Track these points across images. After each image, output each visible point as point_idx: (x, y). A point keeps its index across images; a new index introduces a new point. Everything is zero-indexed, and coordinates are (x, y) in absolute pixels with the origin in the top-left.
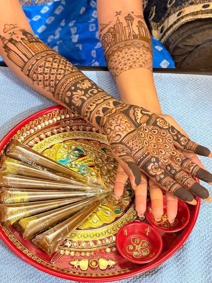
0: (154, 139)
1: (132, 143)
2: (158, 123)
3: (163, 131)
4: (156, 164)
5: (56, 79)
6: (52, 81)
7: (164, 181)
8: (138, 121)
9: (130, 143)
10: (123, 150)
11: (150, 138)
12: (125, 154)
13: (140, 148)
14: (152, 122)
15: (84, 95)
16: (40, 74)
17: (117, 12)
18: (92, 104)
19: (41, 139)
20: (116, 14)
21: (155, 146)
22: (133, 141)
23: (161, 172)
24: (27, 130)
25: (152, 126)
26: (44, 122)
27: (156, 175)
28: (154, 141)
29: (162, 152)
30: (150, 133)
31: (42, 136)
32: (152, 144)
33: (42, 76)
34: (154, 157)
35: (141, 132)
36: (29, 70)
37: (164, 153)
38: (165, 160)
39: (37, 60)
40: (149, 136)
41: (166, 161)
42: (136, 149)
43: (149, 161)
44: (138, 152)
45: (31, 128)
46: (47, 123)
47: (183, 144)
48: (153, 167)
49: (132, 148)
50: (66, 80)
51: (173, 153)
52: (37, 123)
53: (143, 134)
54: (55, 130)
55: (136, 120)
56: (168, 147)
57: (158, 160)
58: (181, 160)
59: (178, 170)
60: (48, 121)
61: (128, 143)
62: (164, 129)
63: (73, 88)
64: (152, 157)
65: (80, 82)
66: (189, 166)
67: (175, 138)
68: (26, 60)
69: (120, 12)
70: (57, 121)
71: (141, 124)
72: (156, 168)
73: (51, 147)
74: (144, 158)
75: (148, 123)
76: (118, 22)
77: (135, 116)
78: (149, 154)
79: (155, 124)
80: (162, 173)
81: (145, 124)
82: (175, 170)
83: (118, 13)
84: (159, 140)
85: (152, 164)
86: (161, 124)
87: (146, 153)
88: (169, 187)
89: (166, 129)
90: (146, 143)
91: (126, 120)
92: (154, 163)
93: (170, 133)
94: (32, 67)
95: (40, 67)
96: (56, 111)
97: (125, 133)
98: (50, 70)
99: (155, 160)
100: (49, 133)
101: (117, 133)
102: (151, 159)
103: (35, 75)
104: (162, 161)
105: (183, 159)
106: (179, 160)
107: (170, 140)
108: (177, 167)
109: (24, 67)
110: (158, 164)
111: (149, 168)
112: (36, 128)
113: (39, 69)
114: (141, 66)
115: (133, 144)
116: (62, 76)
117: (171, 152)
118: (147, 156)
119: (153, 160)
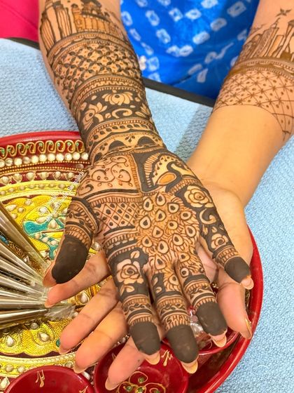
0: (166, 220)
1: (106, 208)
2: (186, 195)
3: (186, 210)
4: (136, 264)
5: (81, 79)
6: (75, 80)
7: (129, 298)
8: (154, 180)
9: (103, 209)
10: (79, 215)
11: (160, 216)
12: (77, 221)
13: (121, 225)
14: (177, 188)
15: (103, 114)
16: (66, 66)
17: (282, 10)
18: (104, 130)
19: (25, 180)
20: (279, 12)
21: (158, 233)
22: (112, 206)
23: (133, 282)
24: (9, 156)
25: (174, 196)
26: (47, 154)
27: (123, 283)
28: (162, 225)
29: (162, 247)
30: (165, 208)
31: (30, 175)
32: (156, 229)
33: (66, 70)
34: (140, 250)
35: (148, 200)
36: (55, 57)
37: (164, 251)
38: (160, 263)
39: (73, 42)
40: (159, 212)
41: (159, 267)
42: (111, 224)
43: (126, 255)
44: (114, 230)
45: (18, 156)
46: (52, 157)
47: (213, 246)
48: (127, 267)
49: (105, 219)
50: (93, 83)
51: (183, 257)
52: (34, 152)
53: (151, 205)
54: (58, 174)
55: (151, 176)
56: (180, 242)
57: (144, 259)
58: (187, 274)
59: (168, 290)
60: (56, 154)
61: (99, 206)
62: (191, 207)
63: (94, 98)
64: (137, 249)
65: (115, 91)
66: (194, 289)
67: (206, 231)
68: (58, 38)
69: (288, 11)
70: (73, 160)
71: (157, 186)
72: (130, 271)
73: (31, 197)
74: (122, 245)
75: (169, 187)
76: (274, 26)
77: (153, 167)
78: (135, 241)
79: (180, 194)
80: (135, 285)
81: (165, 187)
82: (164, 288)
83: (283, 13)
84: (172, 225)
85: (128, 261)
86: (192, 196)
87: (131, 239)
88: (130, 312)
89: (195, 209)
90: (145, 223)
91: (128, 169)
92: (133, 260)
93: (197, 217)
94: (60, 52)
95: (70, 54)
96: (74, 141)
97: (105, 187)
98: (82, 63)
99: (137, 256)
100: (44, 175)
101: (91, 183)
102: (132, 251)
103: (58, 66)
104: (152, 263)
105: (193, 274)
106: (184, 273)
107: (191, 232)
108: (172, 284)
109: (51, 49)
110: (141, 267)
111: (120, 266)
112: (27, 158)
113: (69, 56)
114: (259, 104)
115: (108, 212)
116: (91, 75)
117: (180, 255)
118: (129, 243)
119: (137, 254)
